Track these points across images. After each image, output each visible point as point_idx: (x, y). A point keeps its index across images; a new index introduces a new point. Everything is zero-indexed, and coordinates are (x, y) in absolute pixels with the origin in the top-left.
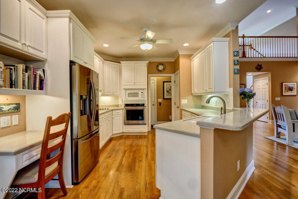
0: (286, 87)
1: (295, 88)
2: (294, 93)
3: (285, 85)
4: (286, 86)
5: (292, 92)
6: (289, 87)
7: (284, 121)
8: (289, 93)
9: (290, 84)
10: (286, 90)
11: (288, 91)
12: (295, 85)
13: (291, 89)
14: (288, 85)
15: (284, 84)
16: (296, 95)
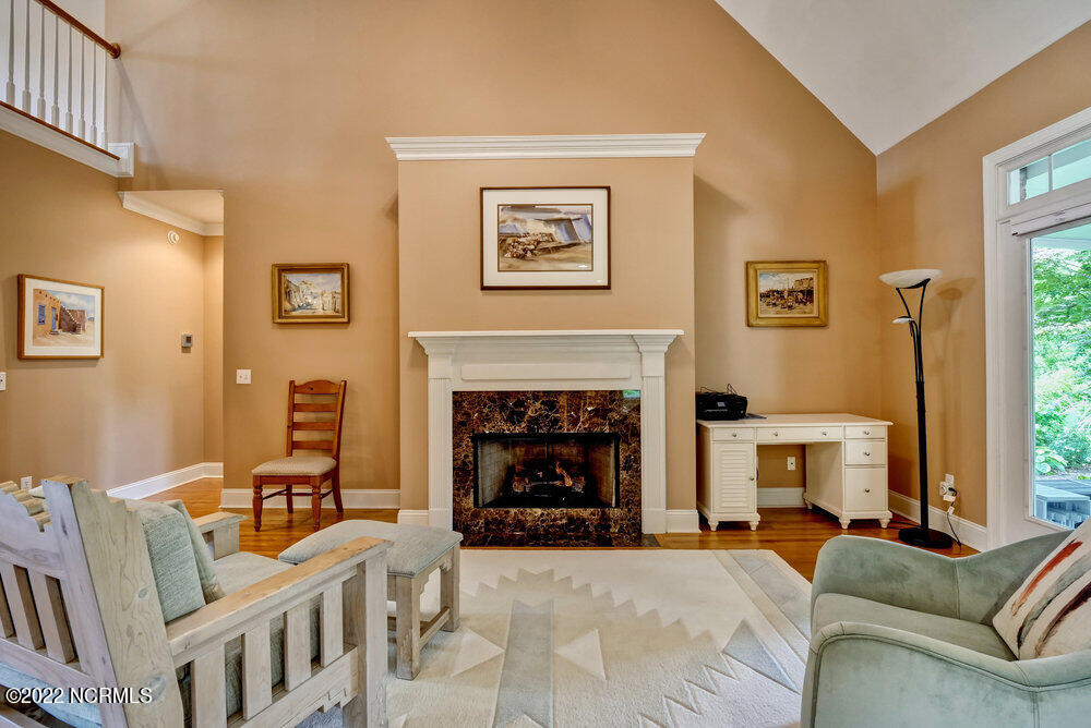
0: (42, 308)
1: (92, 319)
2: (86, 344)
3: (39, 293)
4: (45, 302)
5: (78, 342)
6: (62, 309)
7: (73, 657)
8: (63, 346)
9: (69, 294)
10: (42, 322)
11: (54, 333)
12: (90, 298)
13: (69, 323)
14: (58, 297)
15: (31, 285)
16: (96, 359)
